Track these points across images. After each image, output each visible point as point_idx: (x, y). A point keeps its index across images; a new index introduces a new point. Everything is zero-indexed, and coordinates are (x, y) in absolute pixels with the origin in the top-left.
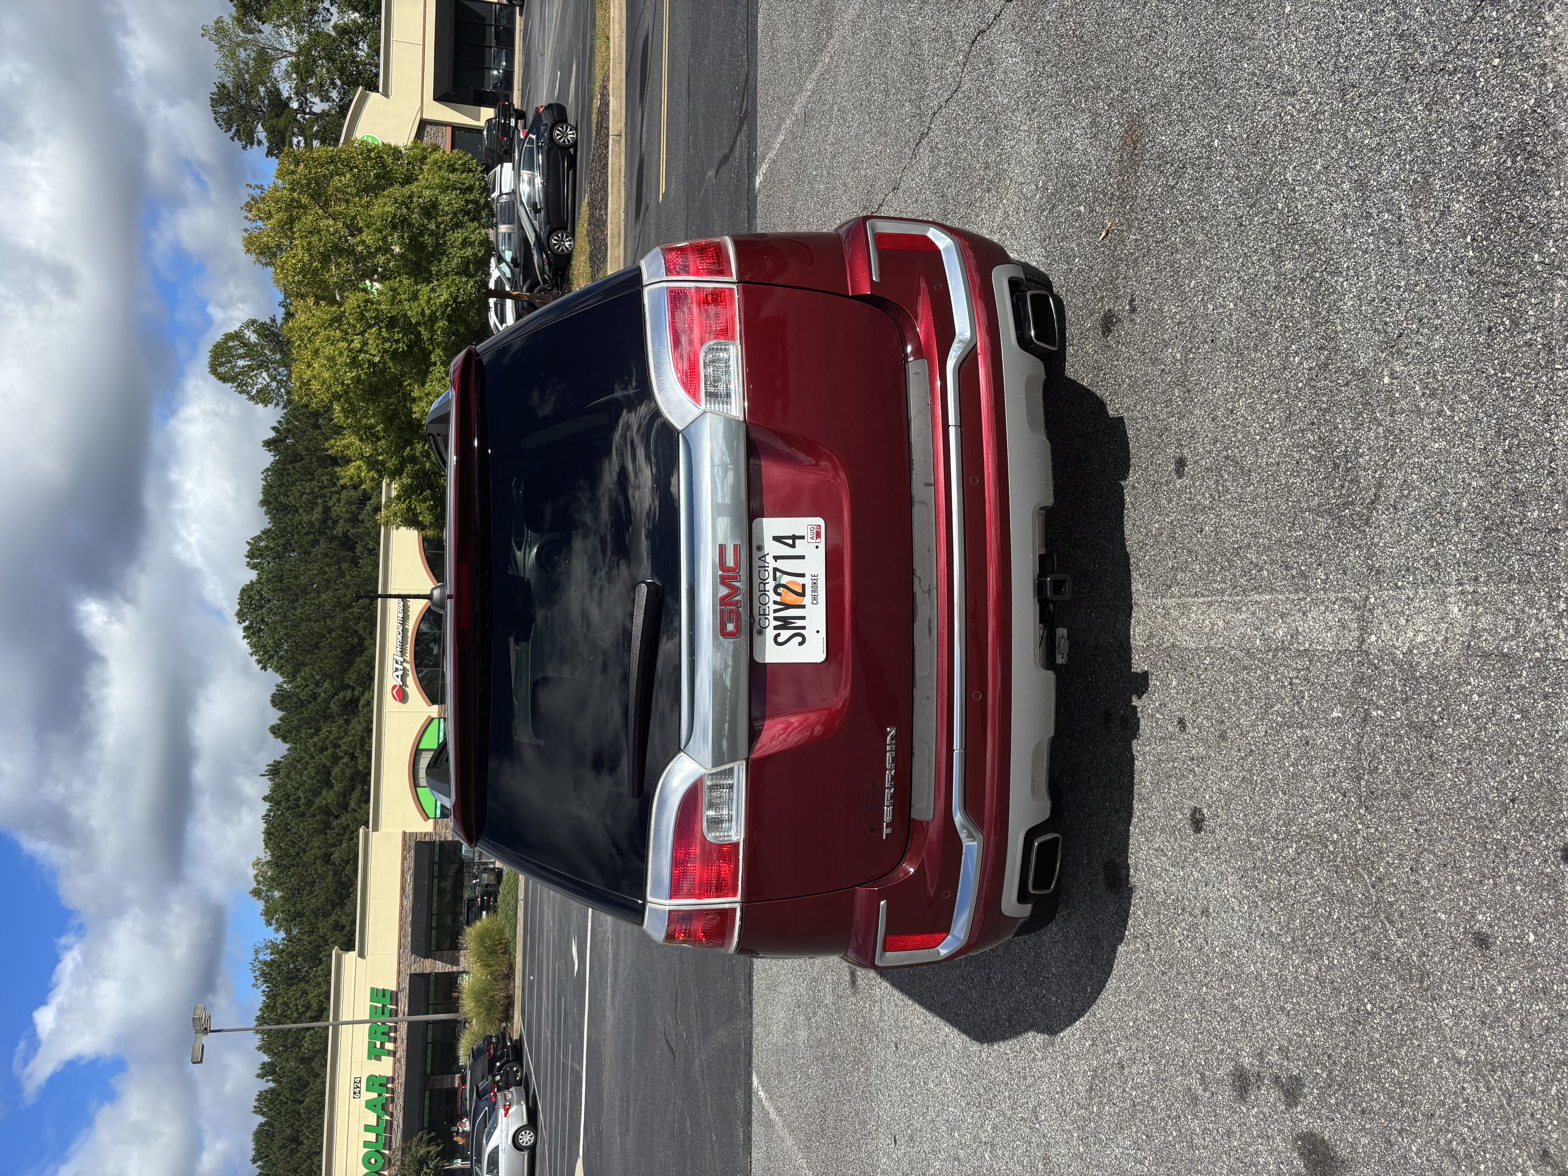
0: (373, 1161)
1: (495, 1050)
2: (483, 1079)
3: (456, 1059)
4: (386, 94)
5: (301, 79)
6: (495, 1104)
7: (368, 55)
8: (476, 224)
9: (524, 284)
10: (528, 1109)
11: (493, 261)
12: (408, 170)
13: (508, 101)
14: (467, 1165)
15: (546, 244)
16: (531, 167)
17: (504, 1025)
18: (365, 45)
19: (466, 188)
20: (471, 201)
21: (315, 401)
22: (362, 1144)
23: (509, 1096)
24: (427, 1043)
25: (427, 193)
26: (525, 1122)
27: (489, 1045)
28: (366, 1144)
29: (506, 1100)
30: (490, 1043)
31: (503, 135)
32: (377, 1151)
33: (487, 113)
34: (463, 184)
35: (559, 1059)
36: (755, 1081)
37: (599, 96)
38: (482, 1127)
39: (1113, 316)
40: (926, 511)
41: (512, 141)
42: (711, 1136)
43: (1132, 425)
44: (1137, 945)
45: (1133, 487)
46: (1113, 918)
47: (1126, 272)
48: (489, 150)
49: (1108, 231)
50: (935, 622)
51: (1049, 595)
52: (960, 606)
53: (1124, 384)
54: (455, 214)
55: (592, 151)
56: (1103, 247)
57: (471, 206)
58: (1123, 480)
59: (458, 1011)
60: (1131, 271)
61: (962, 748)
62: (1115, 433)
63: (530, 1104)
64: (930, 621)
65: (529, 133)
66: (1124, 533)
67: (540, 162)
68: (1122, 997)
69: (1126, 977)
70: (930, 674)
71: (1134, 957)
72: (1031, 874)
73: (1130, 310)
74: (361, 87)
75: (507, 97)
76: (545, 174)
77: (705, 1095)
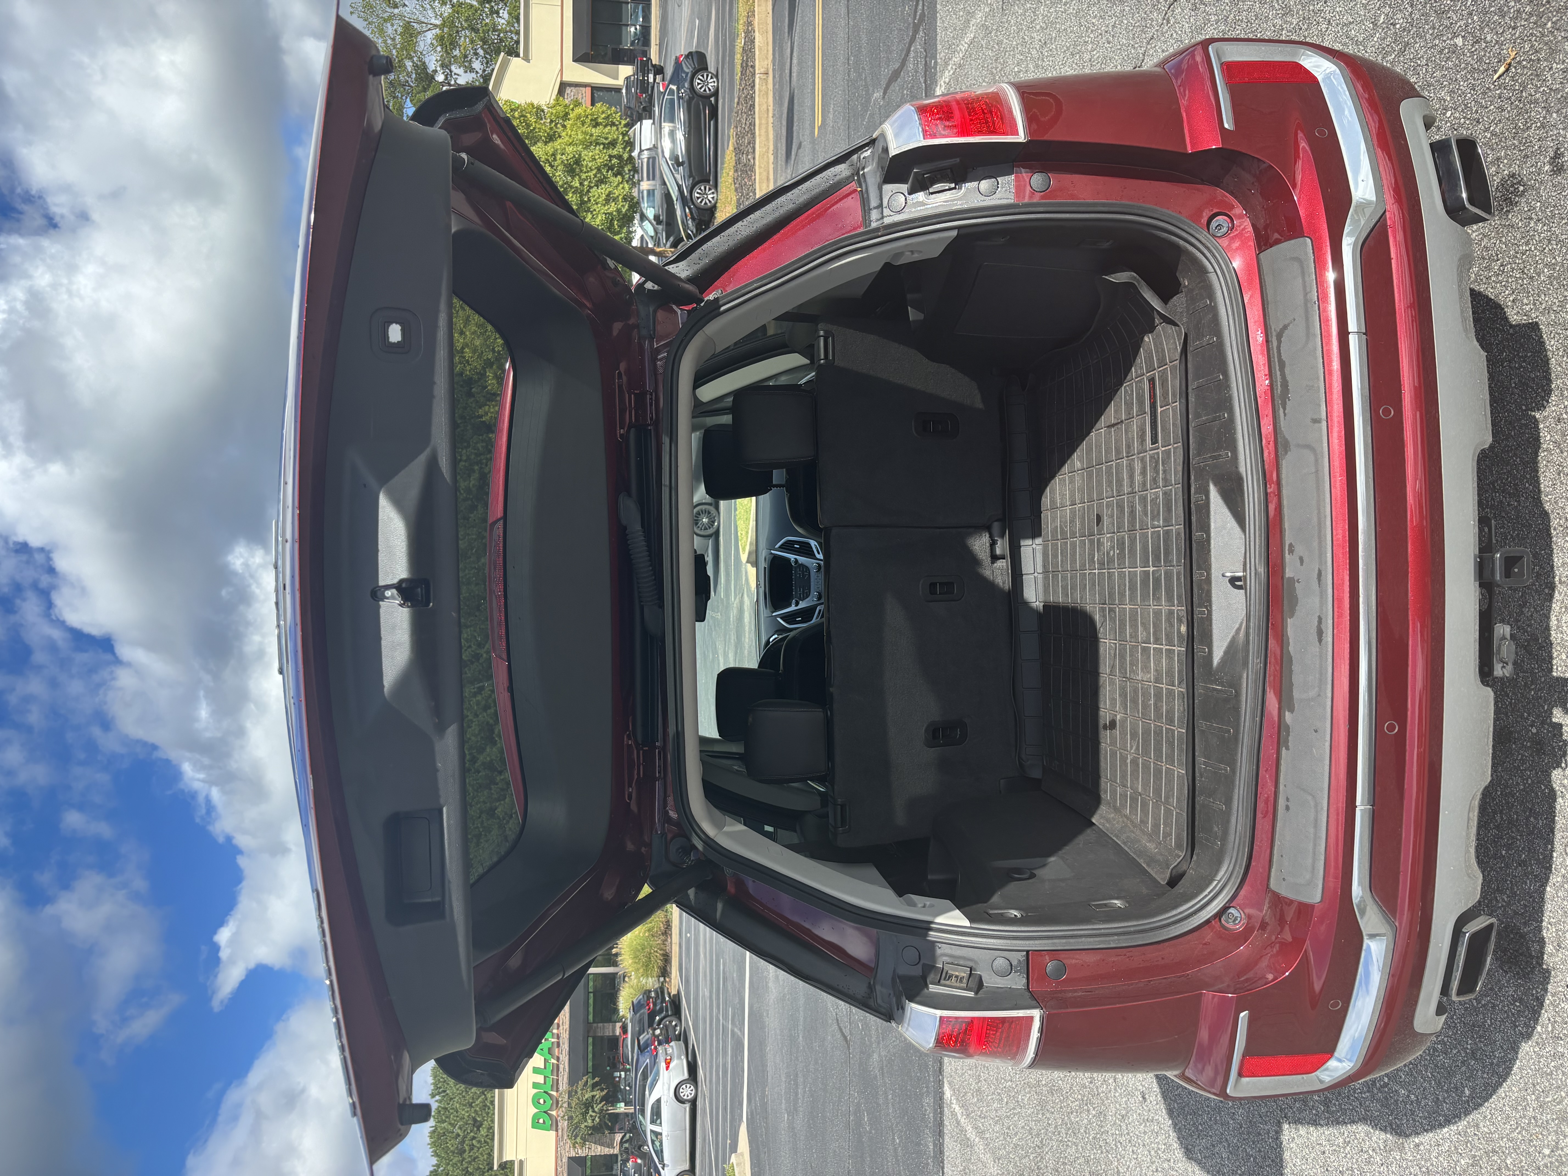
0: (542, 1101)
1: (655, 1004)
2: (644, 1032)
3: (616, 1010)
4: (527, 59)
5: (446, 51)
6: (656, 1057)
7: (508, 23)
8: (619, 178)
9: (667, 241)
10: (689, 1063)
11: (637, 216)
12: (551, 129)
13: (646, 57)
14: (631, 1109)
15: (689, 197)
16: (672, 120)
17: (661, 979)
18: (506, 12)
19: (609, 143)
20: (614, 156)
21: (468, 368)
22: (531, 1085)
23: (670, 1051)
24: (589, 993)
25: (569, 149)
26: (686, 1076)
27: (648, 999)
28: (535, 1085)
29: (666, 1054)
30: (649, 997)
31: (642, 92)
32: (545, 1092)
33: (626, 71)
34: (606, 138)
35: (718, 1020)
36: (948, 1093)
37: (743, 35)
38: (645, 1076)
39: (1519, 183)
40: (1312, 458)
41: (651, 97)
42: (894, 1139)
43: (1556, 333)
44: (1560, 1049)
45: (1559, 419)
46: (1512, 1004)
47: (1545, 118)
48: (629, 108)
49: (1510, 64)
50: (1330, 622)
51: (1498, 578)
52: (1368, 597)
53: (1539, 276)
54: (599, 169)
55: (736, 95)
56: (1500, 88)
57: (614, 161)
58: (1538, 410)
59: (617, 966)
60: (1555, 115)
61: (1368, 804)
62: (1522, 345)
63: (690, 1059)
64: (1320, 619)
65: (669, 86)
66: (1539, 484)
67: (681, 115)
68: (1530, 1113)
69: (1538, 1087)
70: (1319, 695)
71: (1553, 1064)
72: (1457, 975)
73: (1553, 170)
74: (502, 54)
75: (645, 53)
76: (687, 125)
77: (885, 1093)
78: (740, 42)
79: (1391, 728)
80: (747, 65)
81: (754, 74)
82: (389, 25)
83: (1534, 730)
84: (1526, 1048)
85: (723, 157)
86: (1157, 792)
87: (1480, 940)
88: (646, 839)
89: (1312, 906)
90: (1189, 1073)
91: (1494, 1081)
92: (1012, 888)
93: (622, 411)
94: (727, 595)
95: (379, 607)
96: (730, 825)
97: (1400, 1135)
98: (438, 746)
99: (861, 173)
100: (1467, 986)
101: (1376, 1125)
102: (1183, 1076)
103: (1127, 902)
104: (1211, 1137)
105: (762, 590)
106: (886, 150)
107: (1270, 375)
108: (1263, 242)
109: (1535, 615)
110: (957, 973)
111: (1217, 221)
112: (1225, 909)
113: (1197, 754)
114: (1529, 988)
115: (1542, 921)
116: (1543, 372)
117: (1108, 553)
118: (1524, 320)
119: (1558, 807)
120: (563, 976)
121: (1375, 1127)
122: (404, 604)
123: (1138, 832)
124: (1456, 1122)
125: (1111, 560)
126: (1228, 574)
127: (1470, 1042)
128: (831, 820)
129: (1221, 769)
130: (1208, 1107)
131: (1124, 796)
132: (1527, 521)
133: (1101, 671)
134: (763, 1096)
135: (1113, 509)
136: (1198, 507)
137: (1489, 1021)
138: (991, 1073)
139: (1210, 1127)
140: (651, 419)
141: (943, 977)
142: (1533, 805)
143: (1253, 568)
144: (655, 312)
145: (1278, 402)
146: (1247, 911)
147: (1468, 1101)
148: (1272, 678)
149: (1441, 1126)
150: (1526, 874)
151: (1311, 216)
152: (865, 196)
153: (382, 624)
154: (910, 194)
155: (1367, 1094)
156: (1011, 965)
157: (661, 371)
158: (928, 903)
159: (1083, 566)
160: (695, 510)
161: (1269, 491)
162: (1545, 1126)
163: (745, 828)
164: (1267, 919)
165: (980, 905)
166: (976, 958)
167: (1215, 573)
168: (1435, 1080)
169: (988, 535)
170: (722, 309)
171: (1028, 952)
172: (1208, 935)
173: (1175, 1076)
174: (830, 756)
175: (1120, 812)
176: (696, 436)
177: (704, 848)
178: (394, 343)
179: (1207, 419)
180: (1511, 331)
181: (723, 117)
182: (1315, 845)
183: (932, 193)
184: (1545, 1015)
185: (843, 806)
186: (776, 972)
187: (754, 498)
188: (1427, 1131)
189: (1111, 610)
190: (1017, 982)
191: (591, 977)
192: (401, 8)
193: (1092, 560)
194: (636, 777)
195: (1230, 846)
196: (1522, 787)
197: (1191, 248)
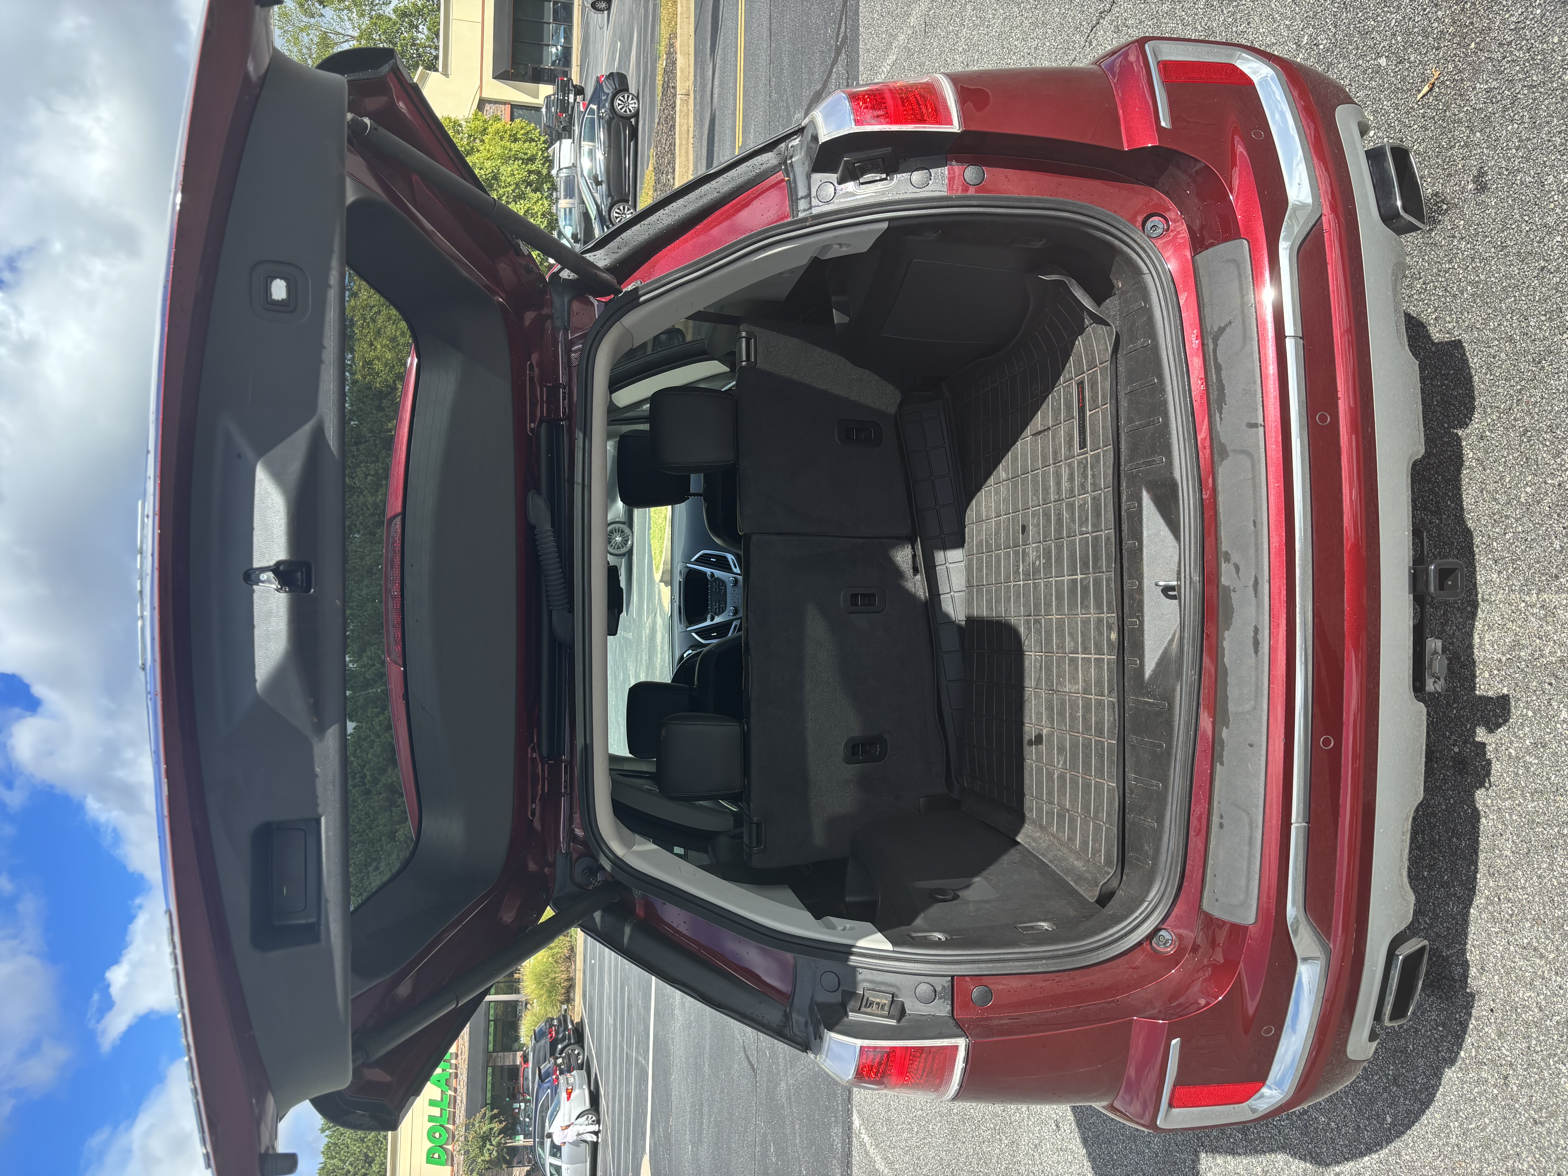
0: (437, 1135)
1: (557, 1033)
2: (545, 1061)
3: (517, 1038)
4: (446, 74)
6: (557, 1087)
7: (428, 37)
8: (538, 194)
10: (591, 1092)
12: (468, 143)
13: (567, 77)
14: (530, 1142)
15: (607, 217)
16: (592, 139)
17: (564, 1007)
18: (425, 28)
19: (528, 159)
20: (533, 172)
21: (378, 380)
22: (426, 1118)
23: (571, 1080)
24: (490, 1021)
25: (488, 164)
26: (588, 1106)
27: (551, 1027)
28: (431, 1118)
29: (568, 1083)
30: (551, 1025)
31: (562, 112)
32: (441, 1125)
33: (546, 90)
34: (525, 154)
35: (622, 1048)
36: (857, 1122)
37: (665, 56)
38: (545, 1108)
39: (1443, 201)
40: (1249, 464)
41: (571, 117)
42: (800, 1170)
43: (1480, 351)
44: (1484, 1075)
45: (1482, 436)
46: (1435, 1029)
47: (1468, 137)
48: (549, 127)
49: (1433, 84)
50: (1267, 632)
51: (1432, 591)
52: (1303, 607)
53: (1462, 294)
54: (517, 185)
55: (657, 116)
56: (1423, 108)
57: (532, 177)
58: (1461, 427)
59: (519, 993)
60: (1478, 134)
61: (1304, 821)
62: (1445, 363)
63: (592, 1089)
64: (1256, 630)
65: (589, 105)
66: (1462, 502)
67: (602, 135)
68: (1453, 1140)
69: (1461, 1114)
70: (1255, 708)
71: (1476, 1090)
72: (1390, 999)
73: (1477, 189)
74: (421, 68)
75: (566, 74)
76: (607, 145)
77: (793, 1123)
78: (662, 64)
79: (1327, 742)
80: (668, 87)
81: (675, 95)
82: (304, 34)
83: (1456, 750)
84: (1449, 1074)
85: (643, 177)
86: (1086, 807)
87: (1413, 962)
88: (550, 859)
89: (1245, 928)
90: (1117, 1104)
91: (1416, 1109)
92: (936, 910)
93: (533, 405)
94: (640, 615)
95: (253, 591)
96: (639, 844)
97: (1320, 1164)
98: (318, 749)
99: (789, 162)
100: (1399, 1012)
101: (1295, 1154)
102: (1112, 1108)
103: (1054, 924)
104: (1126, 1166)
105: (676, 605)
106: (815, 138)
107: (1206, 380)
108: (1198, 244)
109: (1457, 633)
110: (878, 1000)
111: (1152, 222)
112: (1157, 930)
113: (1127, 770)
114: (1452, 1013)
115: (1466, 944)
116: (1466, 390)
117: (1034, 563)
118: (1447, 338)
119: (1482, 827)
120: (457, 1004)
121: (1294, 1155)
122: (281, 589)
123: (1065, 851)
124: (1377, 1151)
125: (1036, 571)
126: (1162, 583)
127: (1392, 1068)
128: (746, 839)
129: (1153, 786)
130: (1123, 1135)
131: (1050, 813)
132: (1449, 538)
133: (1026, 685)
134: (666, 1128)
135: (1039, 518)
136: (1130, 516)
137: (1411, 1046)
138: (902, 1102)
139: (1125, 1156)
140: (564, 413)
141: (865, 1004)
142: (1456, 825)
143: (1188, 577)
144: (570, 302)
145: (1214, 406)
146: (1180, 931)
147: (1390, 1129)
148: (1206, 691)
149: (1362, 1155)
150: (1449, 896)
151: (1248, 219)
152: (793, 185)
153: (256, 611)
154: (840, 183)
155: (1287, 1122)
156: (935, 991)
157: (575, 363)
158: (848, 926)
159: (1007, 577)
160: (609, 528)
161: (1204, 497)
162: (1468, 1154)
163: (655, 847)
164: (1199, 942)
165: (902, 928)
166: (898, 984)
167: (1147, 583)
168: (1356, 1108)
169: (910, 547)
170: (642, 299)
171: (953, 977)
172: (1139, 958)
173: (1103, 1107)
174: (746, 772)
175: (1046, 830)
176: (611, 446)
177: (613, 869)
178: (278, 301)
179: (1141, 424)
180: (1433, 349)
181: (643, 139)
182: (1249, 863)
183: (862, 184)
184: (1468, 1040)
185: (758, 825)
186: (682, 999)
187: (670, 507)
188: (1347, 1160)
189: (1036, 621)
190: (942, 1009)
191: (492, 1004)
192: (317, 18)
193: (1017, 572)
194: (540, 792)
195: (1162, 866)
196: (1444, 807)
197: (1125, 248)
